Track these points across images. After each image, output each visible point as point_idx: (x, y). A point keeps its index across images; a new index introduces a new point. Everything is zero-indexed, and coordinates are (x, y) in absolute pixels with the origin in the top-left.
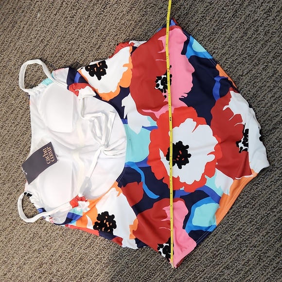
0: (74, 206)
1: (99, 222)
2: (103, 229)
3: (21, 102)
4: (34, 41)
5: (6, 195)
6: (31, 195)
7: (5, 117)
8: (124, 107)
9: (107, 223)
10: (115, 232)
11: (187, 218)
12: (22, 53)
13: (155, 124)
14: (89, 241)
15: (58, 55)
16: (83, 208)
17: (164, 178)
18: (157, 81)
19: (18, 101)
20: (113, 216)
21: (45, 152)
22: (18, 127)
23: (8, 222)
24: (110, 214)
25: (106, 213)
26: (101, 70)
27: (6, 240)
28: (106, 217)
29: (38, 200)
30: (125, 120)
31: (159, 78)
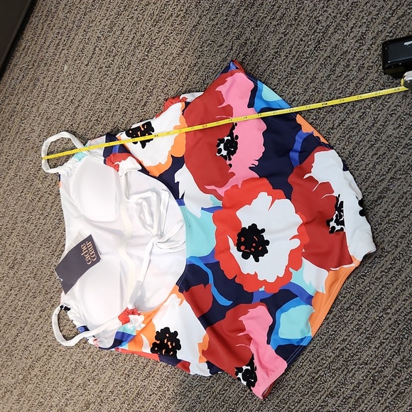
0: (124, 322)
1: (158, 342)
2: (164, 351)
3: (50, 185)
4: (62, 102)
5: (37, 313)
6: (69, 309)
7: (31, 206)
8: (178, 183)
9: (169, 343)
10: (180, 355)
11: (272, 329)
12: (47, 119)
13: (220, 203)
14: (148, 368)
15: (93, 119)
16: (136, 323)
17: (236, 276)
18: (219, 145)
19: (46, 184)
20: (176, 333)
21: (84, 248)
22: (48, 219)
23: (42, 349)
24: (172, 331)
25: (167, 330)
27: (41, 374)
28: (167, 335)
29: (78, 315)
30: (180, 201)
31: (222, 141)
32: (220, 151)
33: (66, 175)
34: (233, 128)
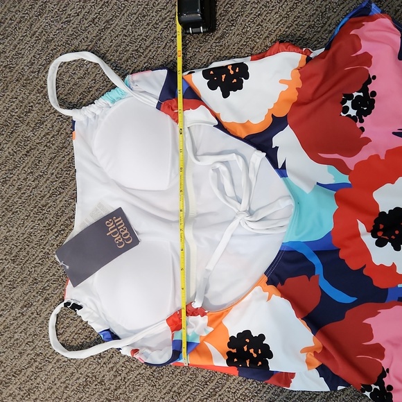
1: (234, 351)
2: (247, 362)
3: (48, 134)
4: (76, 21)
5: (17, 309)
6: (80, 307)
7: (11, 161)
8: (277, 148)
9: (252, 351)
12: (48, 41)
13: (345, 179)
14: (212, 384)
15: (132, 48)
16: (197, 327)
17: (365, 266)
18: (344, 102)
20: (262, 337)
21: (111, 226)
22: (42, 180)
23: (23, 361)
24: (255, 334)
25: (247, 333)
26: (235, 81)
27: (22, 393)
28: (248, 341)
29: (96, 315)
30: (282, 171)
31: (350, 97)
32: (346, 110)
33: (85, 123)
34: (369, 81)
